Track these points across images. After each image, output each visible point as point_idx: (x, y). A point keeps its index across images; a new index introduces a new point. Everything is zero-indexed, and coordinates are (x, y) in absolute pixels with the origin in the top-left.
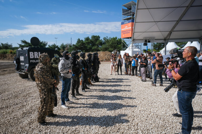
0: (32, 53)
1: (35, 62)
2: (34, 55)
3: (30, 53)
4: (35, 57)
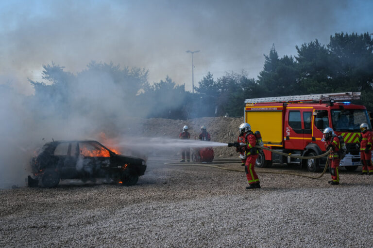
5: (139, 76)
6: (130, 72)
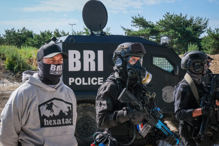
0: (78, 53)
1: (84, 84)
2: (82, 60)
3: (71, 53)
4: (86, 69)
5: (202, 24)
6: (194, 21)
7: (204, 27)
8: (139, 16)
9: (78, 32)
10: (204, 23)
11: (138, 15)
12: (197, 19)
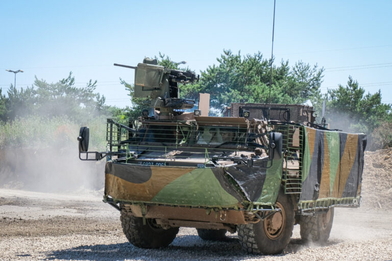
5: (308, 78)
7: (313, 85)
8: (162, 57)
9: (22, 88)
10: (312, 77)
11: (159, 55)
12: (297, 67)
